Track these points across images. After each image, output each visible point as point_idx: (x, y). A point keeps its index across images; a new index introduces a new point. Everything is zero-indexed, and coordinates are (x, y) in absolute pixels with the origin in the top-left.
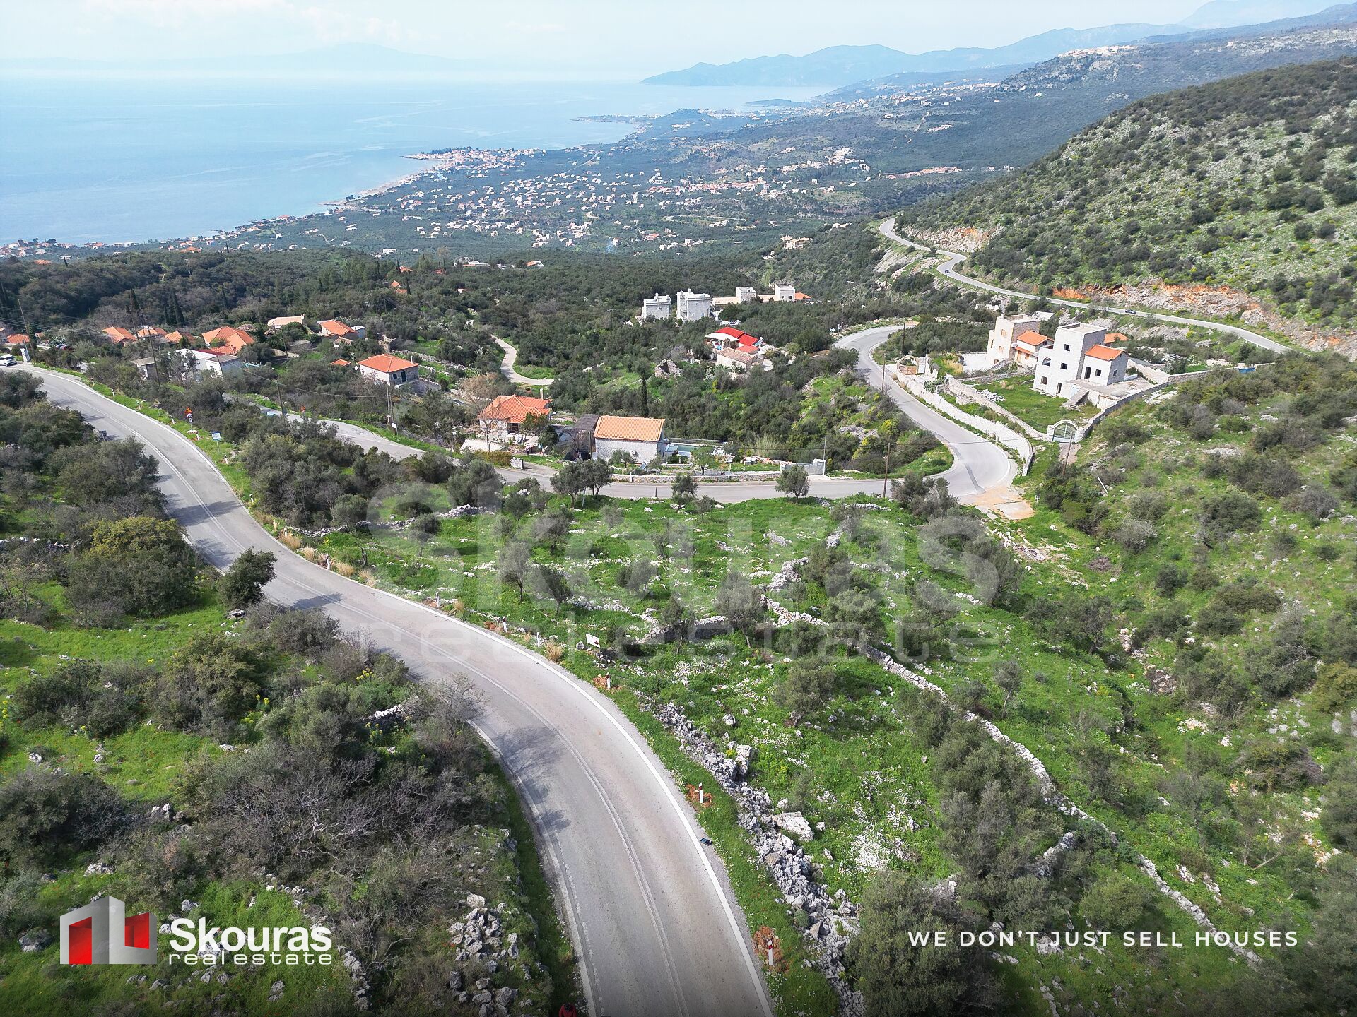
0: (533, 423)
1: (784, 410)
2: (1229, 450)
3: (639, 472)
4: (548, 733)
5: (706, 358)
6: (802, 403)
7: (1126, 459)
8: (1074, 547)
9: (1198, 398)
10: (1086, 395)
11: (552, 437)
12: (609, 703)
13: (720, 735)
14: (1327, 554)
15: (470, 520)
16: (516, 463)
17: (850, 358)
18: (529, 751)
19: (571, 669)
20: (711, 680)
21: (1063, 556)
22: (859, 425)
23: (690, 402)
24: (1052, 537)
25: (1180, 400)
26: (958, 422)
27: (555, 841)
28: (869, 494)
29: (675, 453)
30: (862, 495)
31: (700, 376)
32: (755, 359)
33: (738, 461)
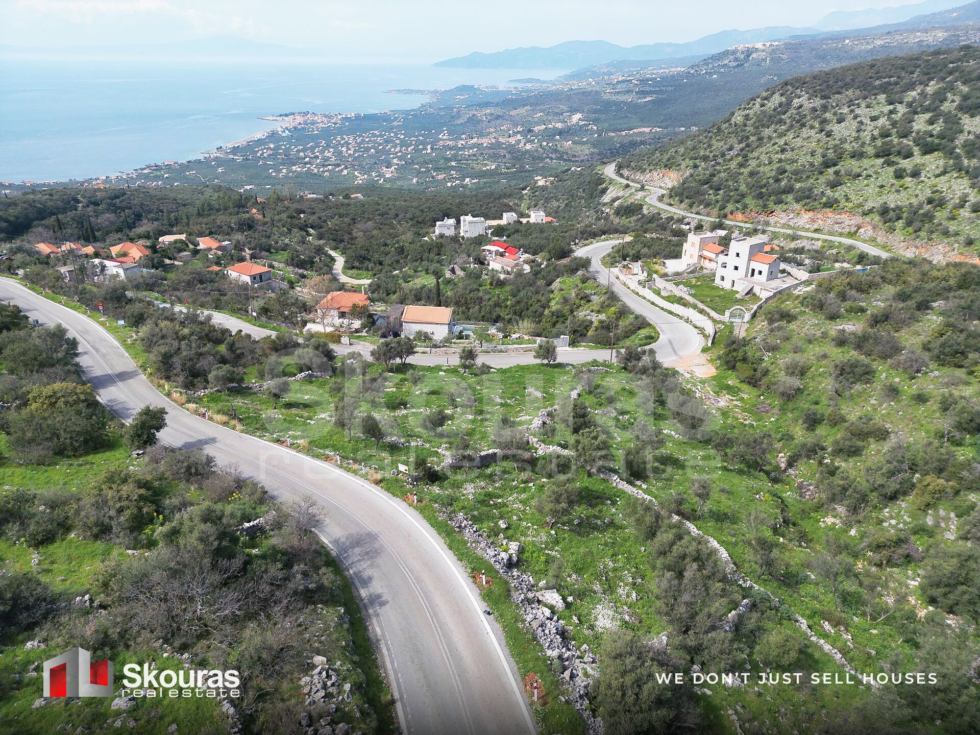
0: (357, 311)
1: (538, 301)
2: (853, 326)
3: (435, 346)
4: (371, 537)
5: (482, 263)
6: (552, 296)
7: (780, 333)
8: (745, 396)
9: (829, 290)
10: (752, 289)
11: (371, 321)
12: (416, 513)
13: (497, 535)
14: (921, 399)
15: (312, 382)
16: (345, 340)
17: (585, 263)
18: (357, 550)
19: (388, 490)
20: (490, 496)
21: (738, 403)
22: (592, 311)
23: (472, 295)
24: (730, 389)
25: (817, 291)
26: (662, 309)
27: (377, 615)
28: (600, 360)
29: (461, 332)
30: (595, 361)
31: (478, 276)
32: (517, 265)
33: (507, 337)
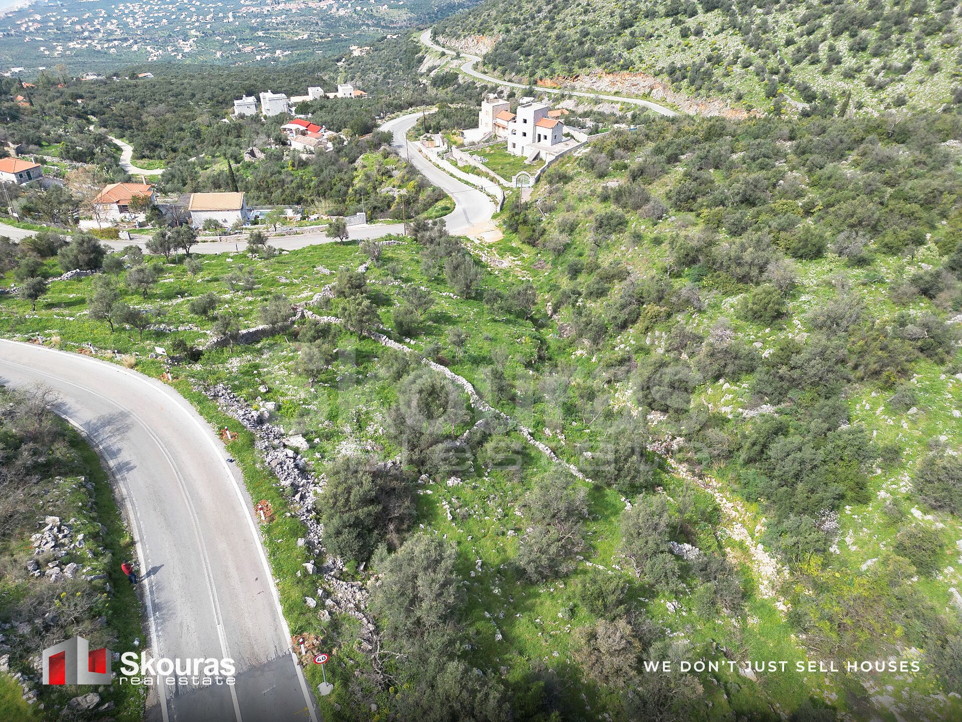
0: (139, 204)
1: (341, 179)
2: (613, 183)
3: (225, 234)
4: (124, 415)
5: (284, 144)
6: (355, 173)
7: (557, 195)
8: (525, 256)
9: (601, 150)
10: (538, 154)
11: (156, 213)
12: (171, 390)
13: (254, 398)
14: (657, 241)
15: (81, 281)
16: (123, 235)
17: (388, 138)
18: (108, 428)
19: (143, 372)
20: (256, 367)
21: (519, 263)
22: (394, 187)
23: (273, 178)
24: (512, 250)
25: (593, 152)
26: (460, 180)
27: (124, 479)
28: (394, 234)
29: (257, 217)
30: (390, 235)
31: (279, 158)
32: (320, 143)
33: (304, 219)
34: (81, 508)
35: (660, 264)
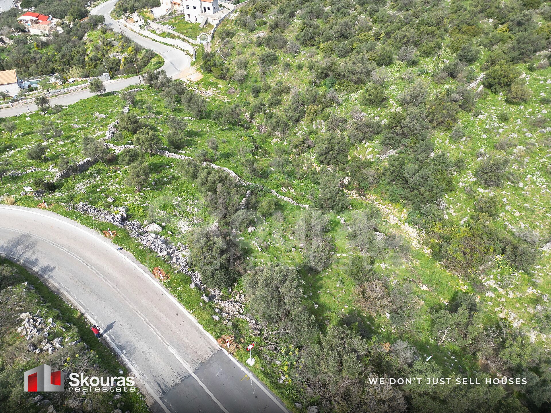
1: (78, 52)
2: (263, 33)
3: (14, 101)
4: (26, 237)
5: (24, 31)
6: (86, 47)
7: (228, 45)
8: (221, 86)
9: (247, 14)
10: (207, 20)
12: (51, 213)
13: (109, 207)
17: (100, 20)
18: (19, 248)
19: (23, 205)
20: (96, 186)
21: (218, 91)
22: (117, 52)
23: (26, 57)
24: (213, 84)
25: (241, 15)
26: (160, 42)
27: (51, 277)
28: (134, 84)
29: (29, 86)
30: (131, 86)
31: (25, 42)
32: (51, 28)
33: (65, 82)
34: (38, 302)
35: (307, 81)
